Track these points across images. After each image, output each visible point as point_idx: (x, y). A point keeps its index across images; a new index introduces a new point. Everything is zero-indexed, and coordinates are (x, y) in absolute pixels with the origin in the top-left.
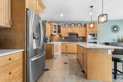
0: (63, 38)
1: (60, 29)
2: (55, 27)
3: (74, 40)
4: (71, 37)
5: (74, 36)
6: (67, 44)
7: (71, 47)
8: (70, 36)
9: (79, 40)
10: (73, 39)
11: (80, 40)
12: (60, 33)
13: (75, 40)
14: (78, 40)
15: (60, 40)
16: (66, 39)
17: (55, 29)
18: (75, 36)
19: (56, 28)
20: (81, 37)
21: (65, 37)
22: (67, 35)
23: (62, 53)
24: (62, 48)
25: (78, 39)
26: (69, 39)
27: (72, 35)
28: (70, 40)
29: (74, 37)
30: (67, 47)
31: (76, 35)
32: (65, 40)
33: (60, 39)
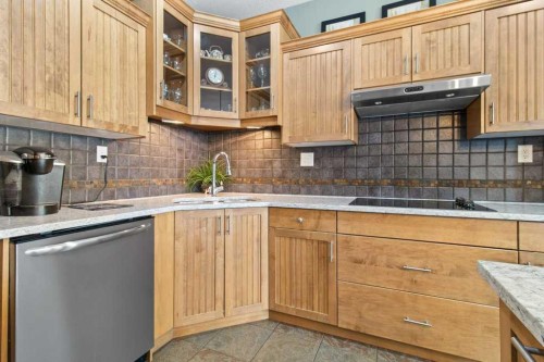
0: (307, 160)
1: (267, 64)
2: (217, 55)
3: (425, 181)
4: (386, 149)
5: (417, 136)
6: (328, 224)
7: (382, 259)
8: (377, 138)
9: (497, 174)
10: (414, 161)
11: (511, 174)
12: (263, 112)
13: (430, 173)
14: (477, 175)
15: (282, 178)
16: (327, 162)
17: (215, 76)
18: (431, 135)
19: (226, 69)
20: (525, 140)
21: (317, 151)
22: (336, 124)
23: (275, 315)
24: (271, 257)
25: (478, 159)
26: (364, 164)
27: (403, 124)
28: (379, 172)
29: (417, 148)
30: (324, 259)
31: (445, 121)
32: (327, 175)
33: (277, 164)
